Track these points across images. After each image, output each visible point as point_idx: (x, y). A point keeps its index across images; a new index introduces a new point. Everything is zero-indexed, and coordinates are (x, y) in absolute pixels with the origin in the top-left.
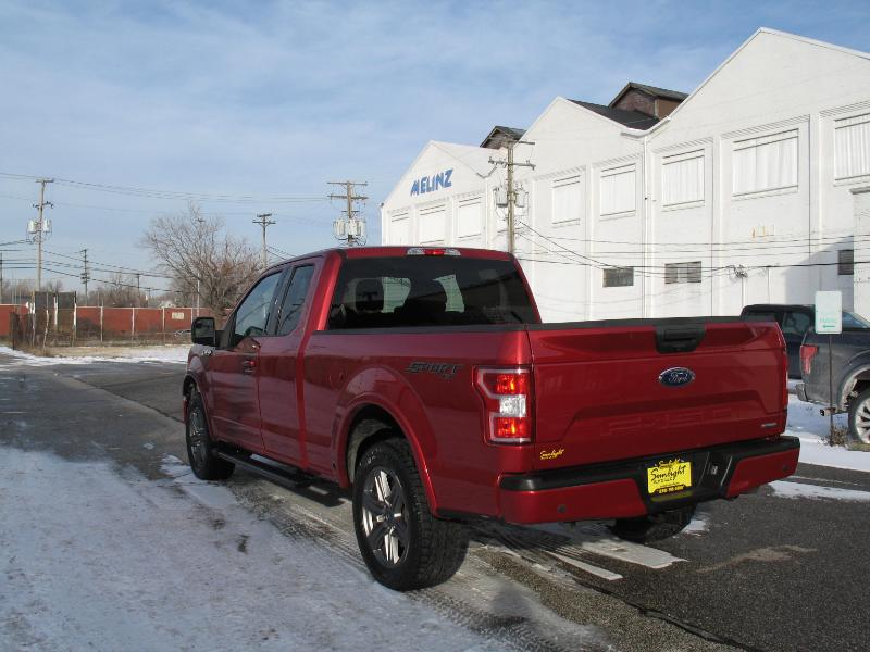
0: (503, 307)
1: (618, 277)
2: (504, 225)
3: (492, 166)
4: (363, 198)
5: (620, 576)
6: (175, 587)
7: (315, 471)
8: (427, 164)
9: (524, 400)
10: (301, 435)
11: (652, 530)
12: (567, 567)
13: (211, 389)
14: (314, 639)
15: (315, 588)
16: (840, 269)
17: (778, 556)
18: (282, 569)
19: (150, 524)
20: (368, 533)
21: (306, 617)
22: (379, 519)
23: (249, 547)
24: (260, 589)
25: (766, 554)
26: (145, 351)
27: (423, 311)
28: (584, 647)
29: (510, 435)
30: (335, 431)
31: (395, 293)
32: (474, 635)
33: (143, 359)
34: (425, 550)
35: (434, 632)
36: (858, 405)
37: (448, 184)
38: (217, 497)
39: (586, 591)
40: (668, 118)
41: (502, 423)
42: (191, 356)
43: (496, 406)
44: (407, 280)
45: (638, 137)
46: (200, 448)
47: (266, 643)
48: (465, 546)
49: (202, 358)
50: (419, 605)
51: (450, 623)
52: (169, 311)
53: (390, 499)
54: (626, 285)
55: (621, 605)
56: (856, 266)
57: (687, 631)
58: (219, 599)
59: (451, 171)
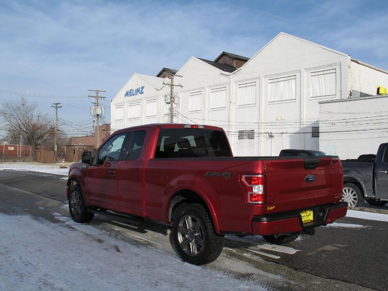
2: (168, 111)
4: (104, 98)
5: (279, 257)
6: (102, 267)
8: (133, 83)
9: (262, 186)
11: (286, 239)
12: (257, 254)
14: (176, 284)
15: (161, 265)
16: (313, 135)
17: (334, 248)
18: (142, 259)
19: (70, 242)
21: (167, 277)
22: (186, 236)
23: (121, 250)
24: (138, 266)
25: (328, 248)
28: (282, 282)
32: (238, 280)
35: (222, 280)
37: (142, 93)
38: (90, 230)
39: (269, 263)
40: (241, 68)
41: (253, 196)
43: (251, 189)
45: (228, 75)
46: (77, 209)
50: (208, 270)
51: (226, 276)
52: (7, 146)
53: (193, 228)
55: (286, 267)
56: (320, 134)
57: (316, 275)
58: (125, 271)
59: (144, 87)
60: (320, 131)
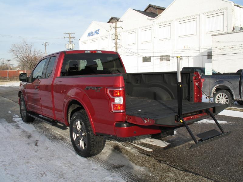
0: (114, 69)
1: (146, 60)
2: (114, 45)
3: (111, 28)
4: (74, 38)
5: (152, 150)
6: (14, 159)
7: (58, 120)
8: (92, 28)
9: (122, 98)
10: (54, 109)
12: (136, 148)
13: (26, 95)
14: (58, 175)
15: (59, 157)
16: (208, 57)
18: (48, 151)
19: (8, 138)
20: (75, 140)
21: (55, 168)
22: (78, 135)
23: (38, 144)
24: (41, 158)
26: (11, 83)
27: (91, 70)
28: (143, 174)
29: (118, 110)
30: (63, 107)
31: (83, 65)
32: (108, 172)
33: (10, 85)
34: (92, 145)
35: (96, 171)
36: (216, 95)
37: (98, 34)
38: (29, 128)
39: (142, 155)
40: (160, 14)
41: (115, 106)
42: (21, 85)
43: (113, 100)
44: (86, 60)
45: (152, 20)
46: (24, 113)
47: (42, 178)
48: (105, 142)
49: (23, 86)
50: (91, 162)
51: (101, 168)
52: (18, 71)
53: (81, 129)
54: (149, 62)
55: (153, 160)
57: (173, 167)
58: (28, 163)
59: (99, 30)
60: (212, 54)
